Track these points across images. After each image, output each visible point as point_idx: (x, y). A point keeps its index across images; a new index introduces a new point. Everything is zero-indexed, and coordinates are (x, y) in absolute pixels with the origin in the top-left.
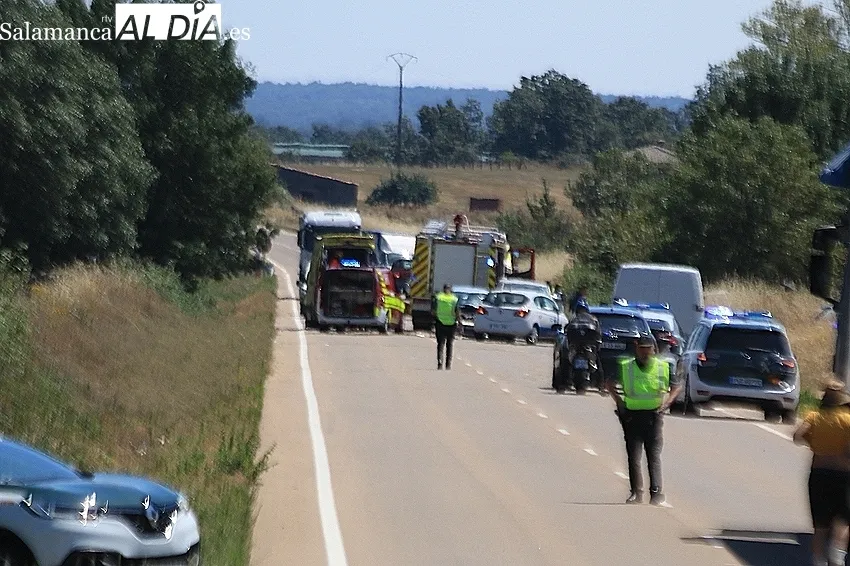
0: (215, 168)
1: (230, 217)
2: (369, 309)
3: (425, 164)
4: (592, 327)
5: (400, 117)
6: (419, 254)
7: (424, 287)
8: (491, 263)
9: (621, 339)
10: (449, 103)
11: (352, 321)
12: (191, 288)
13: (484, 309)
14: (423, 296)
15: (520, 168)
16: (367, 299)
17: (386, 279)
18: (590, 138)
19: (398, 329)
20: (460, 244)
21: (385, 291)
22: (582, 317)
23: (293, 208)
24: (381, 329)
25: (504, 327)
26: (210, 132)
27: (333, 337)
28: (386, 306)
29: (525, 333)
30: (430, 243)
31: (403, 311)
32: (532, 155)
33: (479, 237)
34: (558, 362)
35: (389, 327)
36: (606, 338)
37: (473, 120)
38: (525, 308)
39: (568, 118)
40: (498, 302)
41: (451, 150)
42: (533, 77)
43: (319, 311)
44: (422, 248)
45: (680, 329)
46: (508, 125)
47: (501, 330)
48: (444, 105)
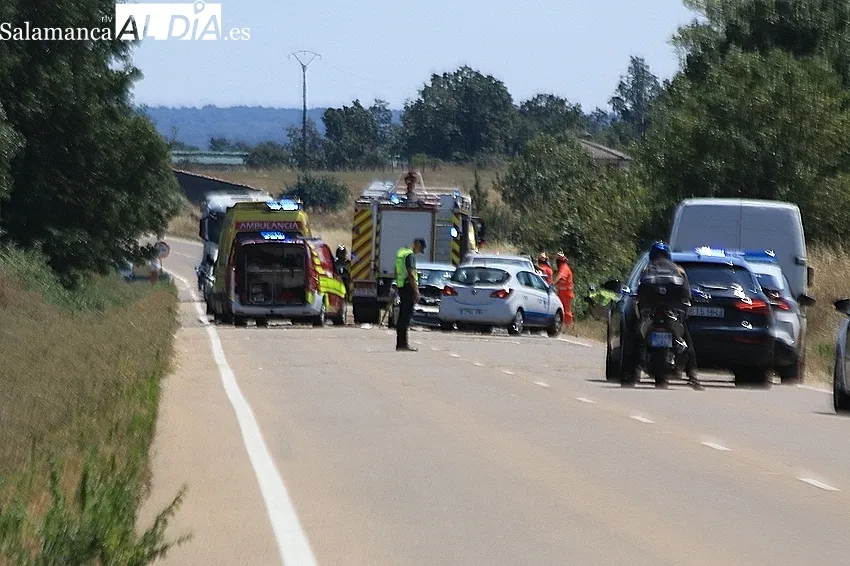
0: (96, 135)
1: (117, 196)
2: (299, 295)
3: (332, 168)
4: (677, 280)
5: (304, 118)
6: (360, 224)
7: (368, 265)
8: (454, 233)
9: (717, 301)
10: (356, 103)
11: (277, 310)
12: (71, 286)
13: (451, 289)
14: (367, 278)
15: (434, 169)
16: (297, 281)
17: (321, 254)
18: (507, 137)
19: (338, 320)
20: (412, 209)
21: (320, 270)
22: (662, 265)
23: (192, 215)
24: (315, 321)
25: (479, 311)
26: (88, 90)
27: (251, 332)
28: (322, 289)
29: (507, 319)
30: (375, 208)
31: (343, 296)
32: (446, 156)
33: (438, 200)
34: (615, 341)
35: (325, 318)
36: (697, 301)
37: (382, 121)
38: (506, 287)
39: (483, 116)
40: (468, 282)
41: (361, 153)
42: (444, 74)
43: (233, 297)
44: (365, 215)
45: (790, 288)
46: (419, 128)
47: (475, 317)
48: (350, 105)
